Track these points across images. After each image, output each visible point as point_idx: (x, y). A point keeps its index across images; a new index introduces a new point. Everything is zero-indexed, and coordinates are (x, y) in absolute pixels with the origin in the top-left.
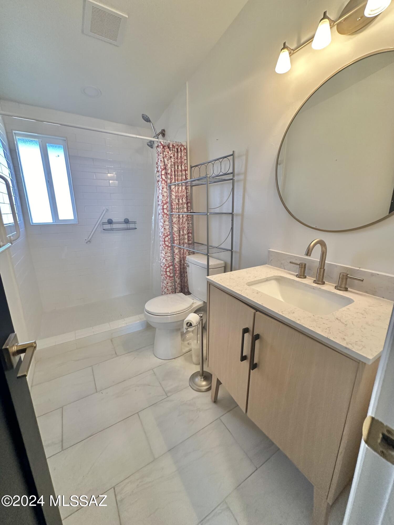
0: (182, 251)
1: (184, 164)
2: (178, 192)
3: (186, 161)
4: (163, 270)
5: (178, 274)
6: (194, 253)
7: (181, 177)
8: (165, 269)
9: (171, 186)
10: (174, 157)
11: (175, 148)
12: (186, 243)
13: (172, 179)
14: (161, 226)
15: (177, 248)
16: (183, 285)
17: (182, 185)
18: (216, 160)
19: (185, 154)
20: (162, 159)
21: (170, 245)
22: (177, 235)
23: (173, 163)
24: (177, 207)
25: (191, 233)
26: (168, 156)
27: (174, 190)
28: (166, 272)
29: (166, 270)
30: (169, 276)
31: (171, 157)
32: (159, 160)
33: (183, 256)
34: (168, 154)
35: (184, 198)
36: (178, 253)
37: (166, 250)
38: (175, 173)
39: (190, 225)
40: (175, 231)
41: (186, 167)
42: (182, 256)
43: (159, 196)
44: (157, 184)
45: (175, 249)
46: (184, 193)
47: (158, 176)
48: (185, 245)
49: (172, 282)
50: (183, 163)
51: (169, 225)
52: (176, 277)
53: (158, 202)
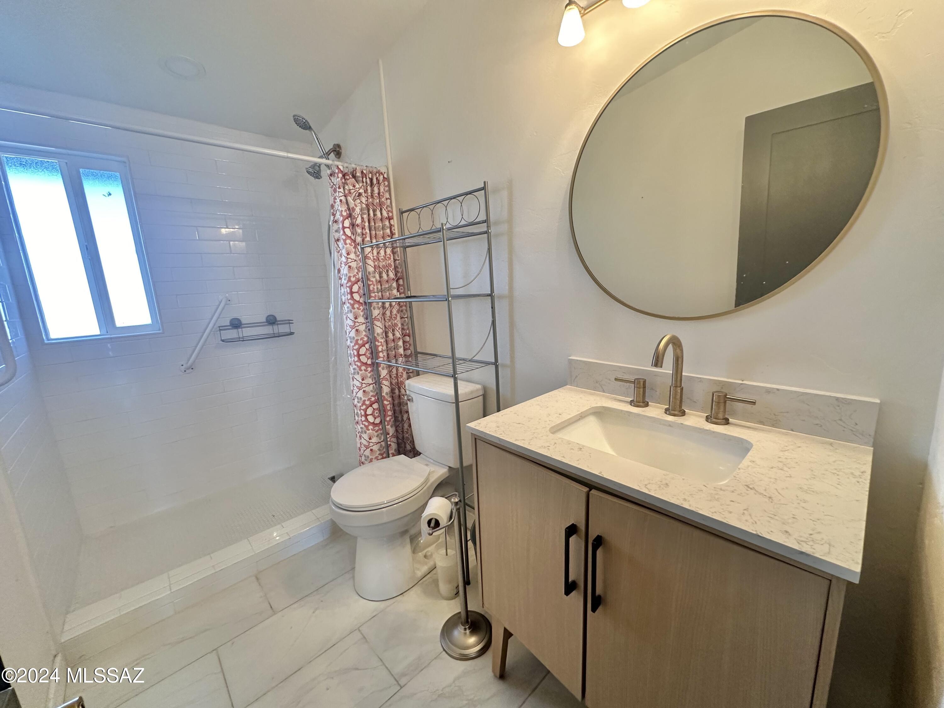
0: (394, 371)
1: (386, 206)
2: (379, 259)
3: (389, 201)
4: (359, 412)
5: (391, 417)
6: (418, 373)
7: (383, 230)
8: (363, 410)
9: (364, 248)
10: (366, 195)
11: (366, 178)
12: (401, 355)
13: (365, 235)
14: (350, 326)
15: (385, 366)
16: (400, 436)
17: (386, 248)
18: (451, 199)
19: (387, 189)
20: (343, 198)
21: (369, 362)
22: (382, 341)
23: (364, 206)
24: (379, 287)
25: (409, 336)
26: (355, 191)
27: (370, 255)
28: (366, 415)
29: (366, 411)
30: (373, 423)
31: (360, 194)
32: (336, 199)
33: (396, 381)
34: (354, 188)
35: (390, 271)
36: (388, 377)
37: (363, 371)
38: (371, 225)
39: (405, 320)
40: (378, 334)
41: (389, 213)
42: (394, 381)
43: (342, 269)
44: (336, 245)
45: (380, 369)
46: (389, 262)
47: (336, 231)
48: (400, 360)
49: (380, 435)
50: (384, 206)
51: (365, 323)
52: (386, 424)
53: (340, 281)
